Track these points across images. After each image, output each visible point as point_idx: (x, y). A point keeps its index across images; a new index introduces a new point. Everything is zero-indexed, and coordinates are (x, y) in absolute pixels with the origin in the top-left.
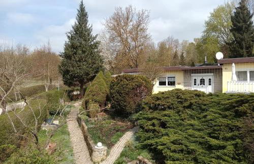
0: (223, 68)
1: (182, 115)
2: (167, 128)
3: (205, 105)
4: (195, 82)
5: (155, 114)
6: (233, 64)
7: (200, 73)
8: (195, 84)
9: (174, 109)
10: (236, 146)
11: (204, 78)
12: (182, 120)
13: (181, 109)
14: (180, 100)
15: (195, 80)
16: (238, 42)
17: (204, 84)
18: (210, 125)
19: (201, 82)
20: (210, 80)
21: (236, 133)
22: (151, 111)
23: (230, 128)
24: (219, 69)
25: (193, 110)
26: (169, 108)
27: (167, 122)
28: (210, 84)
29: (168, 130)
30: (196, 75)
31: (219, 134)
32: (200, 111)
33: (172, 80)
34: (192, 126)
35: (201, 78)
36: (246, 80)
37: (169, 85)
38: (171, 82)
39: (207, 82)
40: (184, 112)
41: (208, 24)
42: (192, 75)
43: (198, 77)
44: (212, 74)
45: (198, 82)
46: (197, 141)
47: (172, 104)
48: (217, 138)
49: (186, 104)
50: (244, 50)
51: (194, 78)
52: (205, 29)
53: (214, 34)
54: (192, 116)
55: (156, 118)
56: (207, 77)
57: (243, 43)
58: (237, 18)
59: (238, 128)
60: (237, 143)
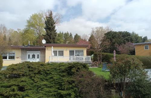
0: (46, 48)
1: (35, 79)
2: (25, 90)
3: (48, 71)
4: (29, 57)
5: (12, 82)
6: (52, 47)
7: (33, 51)
8: (29, 58)
9: (27, 75)
10: (75, 92)
11: (35, 54)
12: (36, 82)
13: (33, 75)
14: (31, 69)
15: (29, 55)
16: (48, 35)
17: (35, 58)
18: (56, 83)
19: (33, 57)
20: (38, 55)
21: (73, 84)
22: (7, 79)
23: (69, 83)
24: (44, 49)
25: (41, 74)
26: (23, 75)
27: (24, 86)
28: (38, 58)
29: (28, 92)
30: (30, 52)
31: (64, 87)
32: (45, 75)
33: (12, 55)
34: (46, 85)
35: (33, 54)
36: (57, 55)
37: (9, 58)
38: (11, 57)
39: (36, 56)
40: (35, 77)
41: (29, 22)
42: (27, 52)
43: (31, 54)
44: (40, 52)
45: (31, 56)
46: (53, 95)
47: (26, 72)
48: (64, 90)
49: (36, 71)
50: (52, 40)
51: (28, 54)
52: (27, 24)
53: (32, 28)
54: (41, 79)
55: (15, 85)
56: (36, 53)
57: (51, 36)
58: (48, 22)
59: (74, 82)
60: (75, 90)
